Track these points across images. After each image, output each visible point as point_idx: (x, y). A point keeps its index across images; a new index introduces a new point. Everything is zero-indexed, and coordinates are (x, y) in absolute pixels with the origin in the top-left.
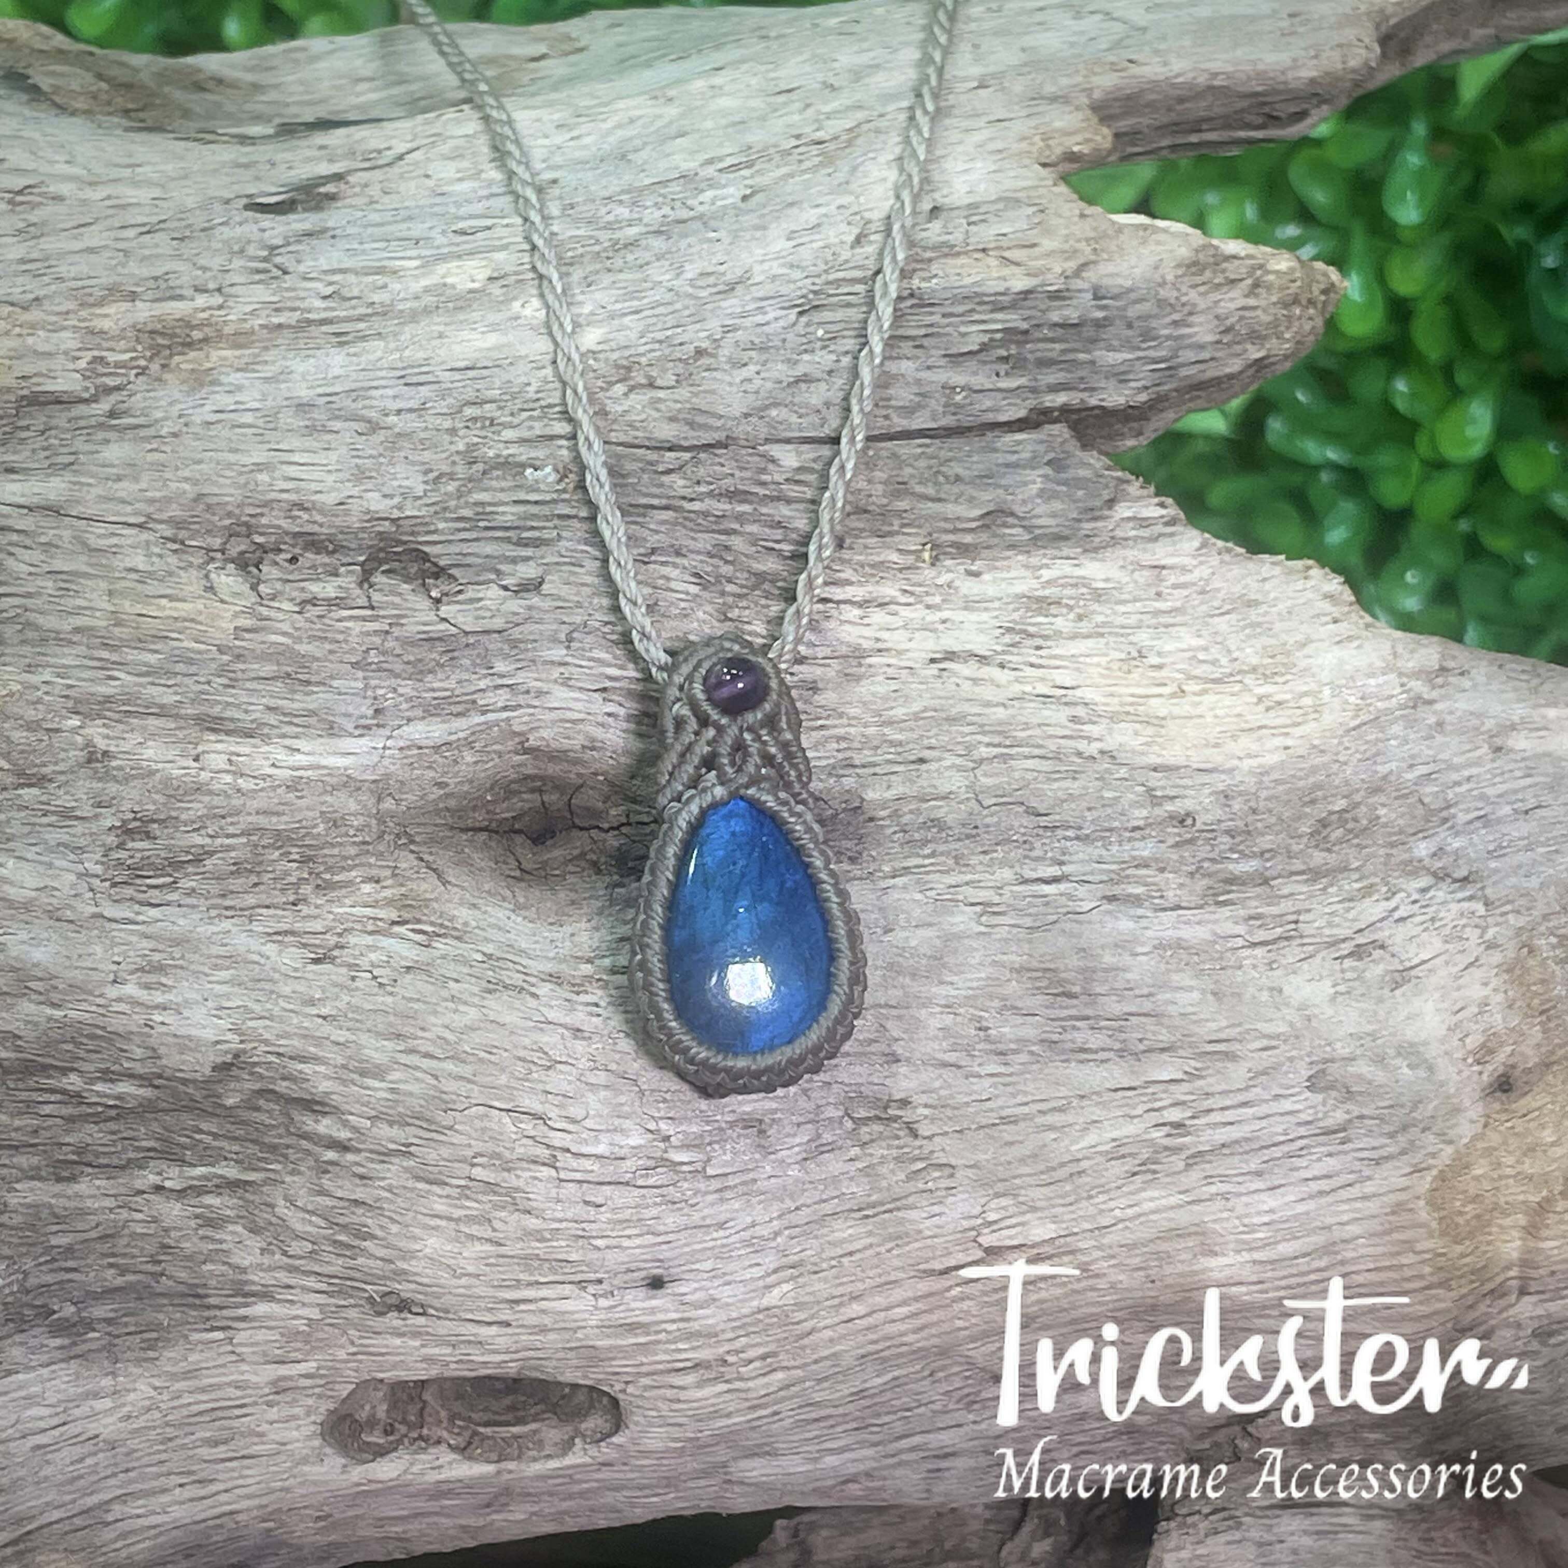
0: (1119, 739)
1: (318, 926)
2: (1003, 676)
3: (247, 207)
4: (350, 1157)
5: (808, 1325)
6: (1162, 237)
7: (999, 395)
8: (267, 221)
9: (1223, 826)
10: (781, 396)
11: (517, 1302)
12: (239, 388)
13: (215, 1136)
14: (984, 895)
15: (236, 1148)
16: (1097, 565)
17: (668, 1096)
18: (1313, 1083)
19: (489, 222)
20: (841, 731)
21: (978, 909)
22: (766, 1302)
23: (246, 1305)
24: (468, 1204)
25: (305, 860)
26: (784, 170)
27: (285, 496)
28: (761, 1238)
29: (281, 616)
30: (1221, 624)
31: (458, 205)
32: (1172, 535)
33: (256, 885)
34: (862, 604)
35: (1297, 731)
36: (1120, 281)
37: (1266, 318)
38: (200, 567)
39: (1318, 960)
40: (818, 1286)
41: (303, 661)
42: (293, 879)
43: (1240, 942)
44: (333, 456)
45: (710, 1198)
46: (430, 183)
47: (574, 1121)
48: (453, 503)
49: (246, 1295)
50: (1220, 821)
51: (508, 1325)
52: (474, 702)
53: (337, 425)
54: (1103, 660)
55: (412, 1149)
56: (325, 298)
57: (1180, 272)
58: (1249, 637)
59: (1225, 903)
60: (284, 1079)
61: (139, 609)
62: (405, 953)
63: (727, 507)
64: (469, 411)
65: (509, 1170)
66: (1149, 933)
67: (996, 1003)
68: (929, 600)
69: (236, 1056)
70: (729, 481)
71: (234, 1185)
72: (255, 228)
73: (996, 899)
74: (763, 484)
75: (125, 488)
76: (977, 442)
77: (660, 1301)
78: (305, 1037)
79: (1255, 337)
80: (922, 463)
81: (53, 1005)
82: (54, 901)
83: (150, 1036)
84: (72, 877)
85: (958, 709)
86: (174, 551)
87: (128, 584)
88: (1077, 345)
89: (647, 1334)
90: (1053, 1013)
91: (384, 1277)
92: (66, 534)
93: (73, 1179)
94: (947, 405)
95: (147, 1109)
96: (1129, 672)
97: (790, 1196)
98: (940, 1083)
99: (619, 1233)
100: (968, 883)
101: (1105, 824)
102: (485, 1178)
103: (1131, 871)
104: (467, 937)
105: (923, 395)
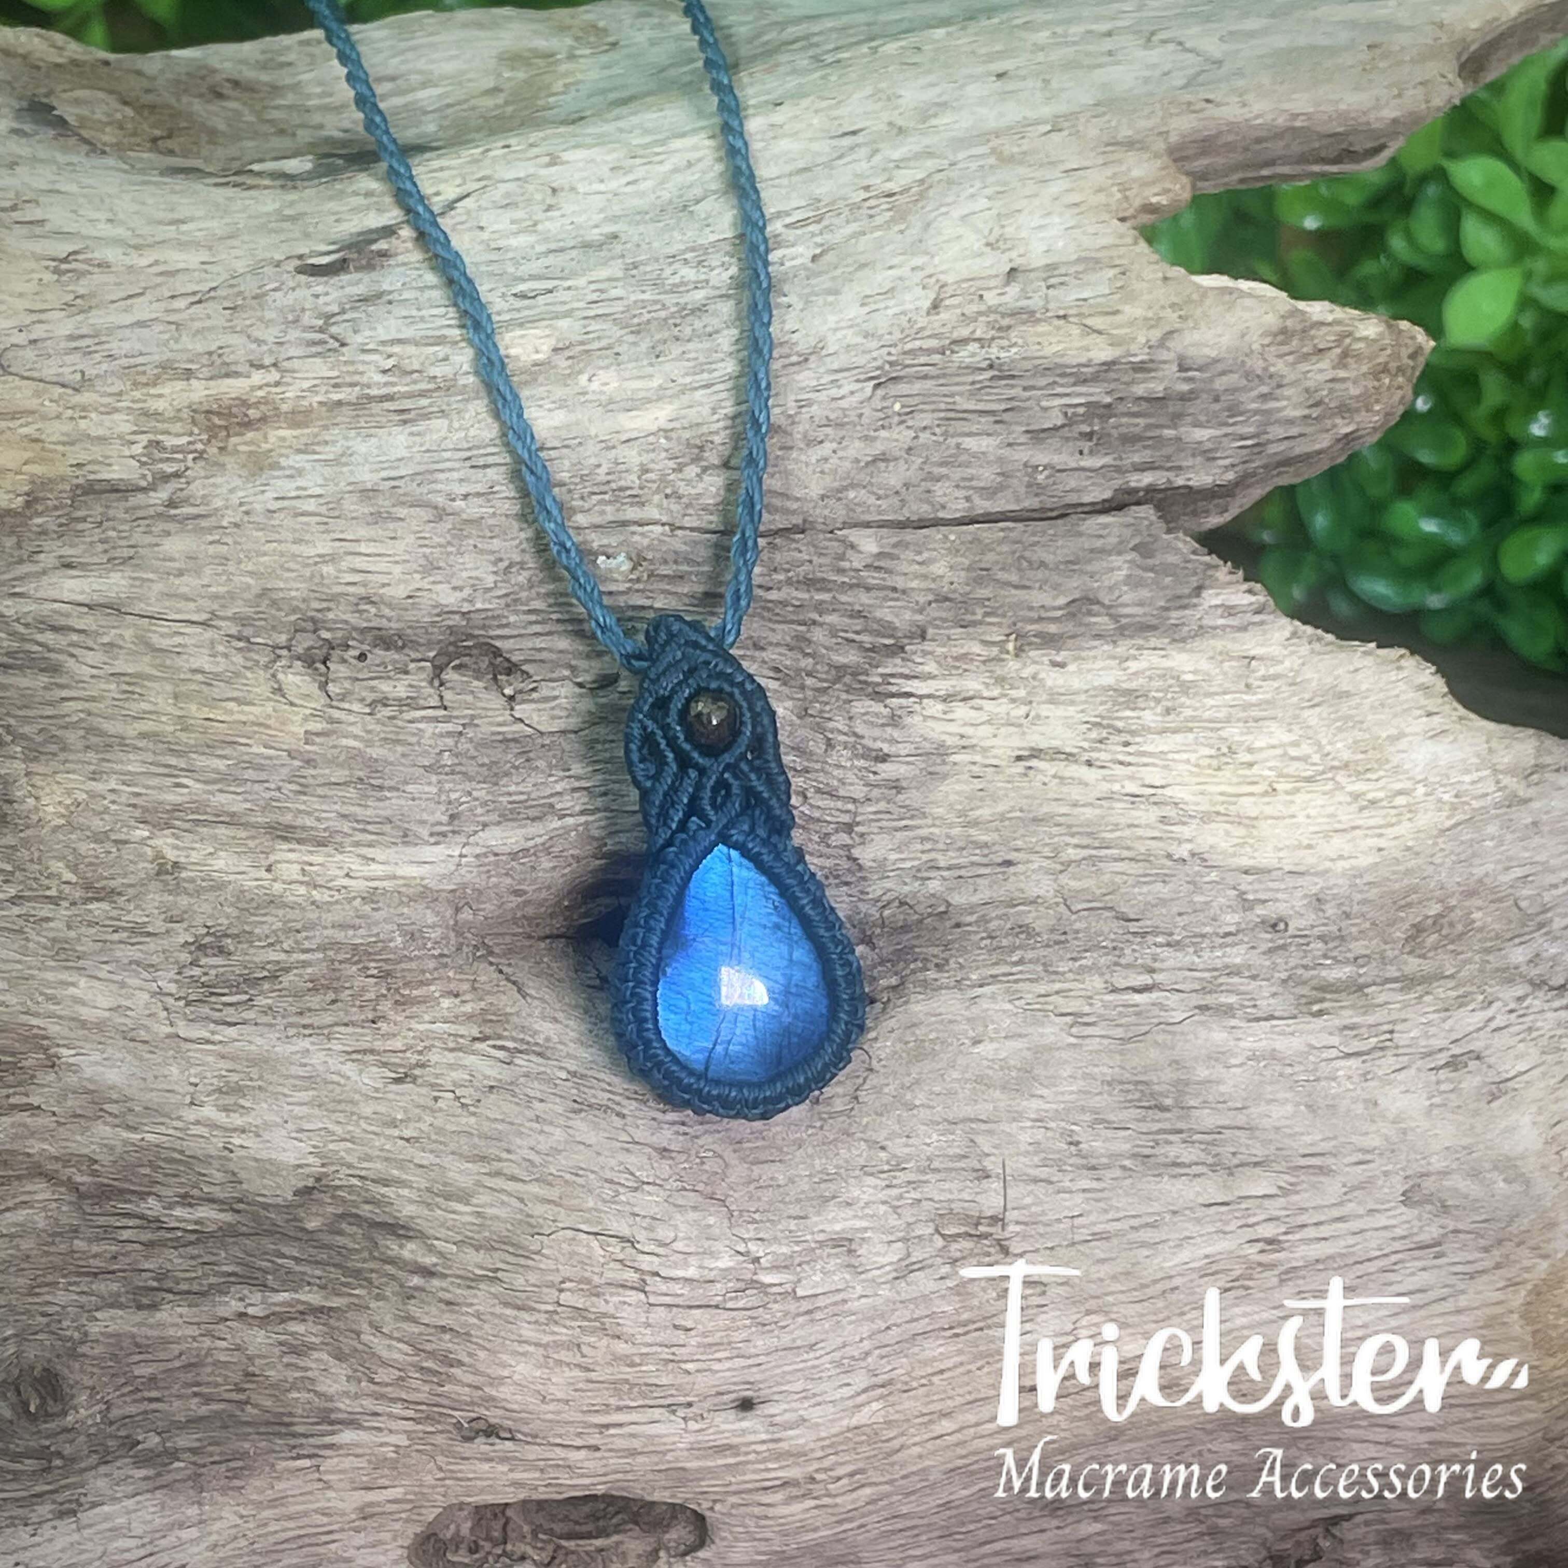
0: (1211, 840)
1: (398, 1044)
2: (1090, 775)
3: (300, 270)
4: (436, 1282)
5: (896, 1444)
6: (1248, 302)
7: (1083, 474)
8: (319, 285)
9: (1316, 931)
10: (859, 476)
11: (607, 1426)
12: (300, 472)
13: (298, 1260)
14: (1073, 1006)
15: (318, 1273)
16: (1184, 657)
17: (757, 1216)
18: (1407, 1199)
19: (549, 284)
20: (924, 832)
21: (1069, 1019)
22: (854, 1422)
23: (333, 1433)
24: (556, 1329)
25: (385, 975)
26: (854, 227)
27: (351, 589)
28: (853, 1358)
29: (352, 719)
30: (1312, 716)
31: (516, 262)
32: (1262, 623)
33: (334, 1002)
34: (945, 699)
35: (1391, 832)
36: (1207, 351)
37: (1354, 391)
38: (267, 666)
39: (1412, 1071)
40: (907, 1404)
41: (376, 765)
42: (372, 996)
43: (1334, 1053)
44: (400, 546)
45: (801, 1320)
46: (485, 236)
47: (664, 1245)
48: (524, 595)
49: (332, 1423)
50: (1313, 926)
51: (597, 1449)
52: (552, 806)
53: (402, 512)
54: (1193, 757)
55: (500, 1274)
56: (385, 372)
57: (1267, 341)
58: (1340, 729)
59: (1320, 1013)
60: (367, 1202)
61: (206, 713)
62: (489, 1072)
63: (806, 596)
65: (597, 1295)
66: (1242, 1044)
67: (1087, 1117)
68: (1013, 693)
69: (318, 1180)
70: (806, 567)
71: (318, 1311)
72: (308, 293)
73: (1087, 1009)
74: (842, 571)
75: (187, 584)
76: (1061, 525)
77: (749, 1421)
78: (386, 1159)
79: (1344, 410)
80: (1005, 548)
81: (129, 1128)
82: (127, 1021)
83: (230, 1160)
84: (146, 996)
85: (1045, 809)
86: (240, 650)
87: (194, 687)
88: (1163, 421)
89: (737, 1455)
90: (1144, 1127)
91: (472, 1403)
92: (128, 633)
93: (154, 1307)
94: (1029, 485)
95: (227, 1233)
96: (1219, 769)
97: (881, 1316)
98: (1031, 1199)
99: (709, 1357)
100: (1058, 992)
101: (1195, 931)
102: (573, 1303)
103: (1223, 979)
104: (548, 1053)
105: (1005, 475)
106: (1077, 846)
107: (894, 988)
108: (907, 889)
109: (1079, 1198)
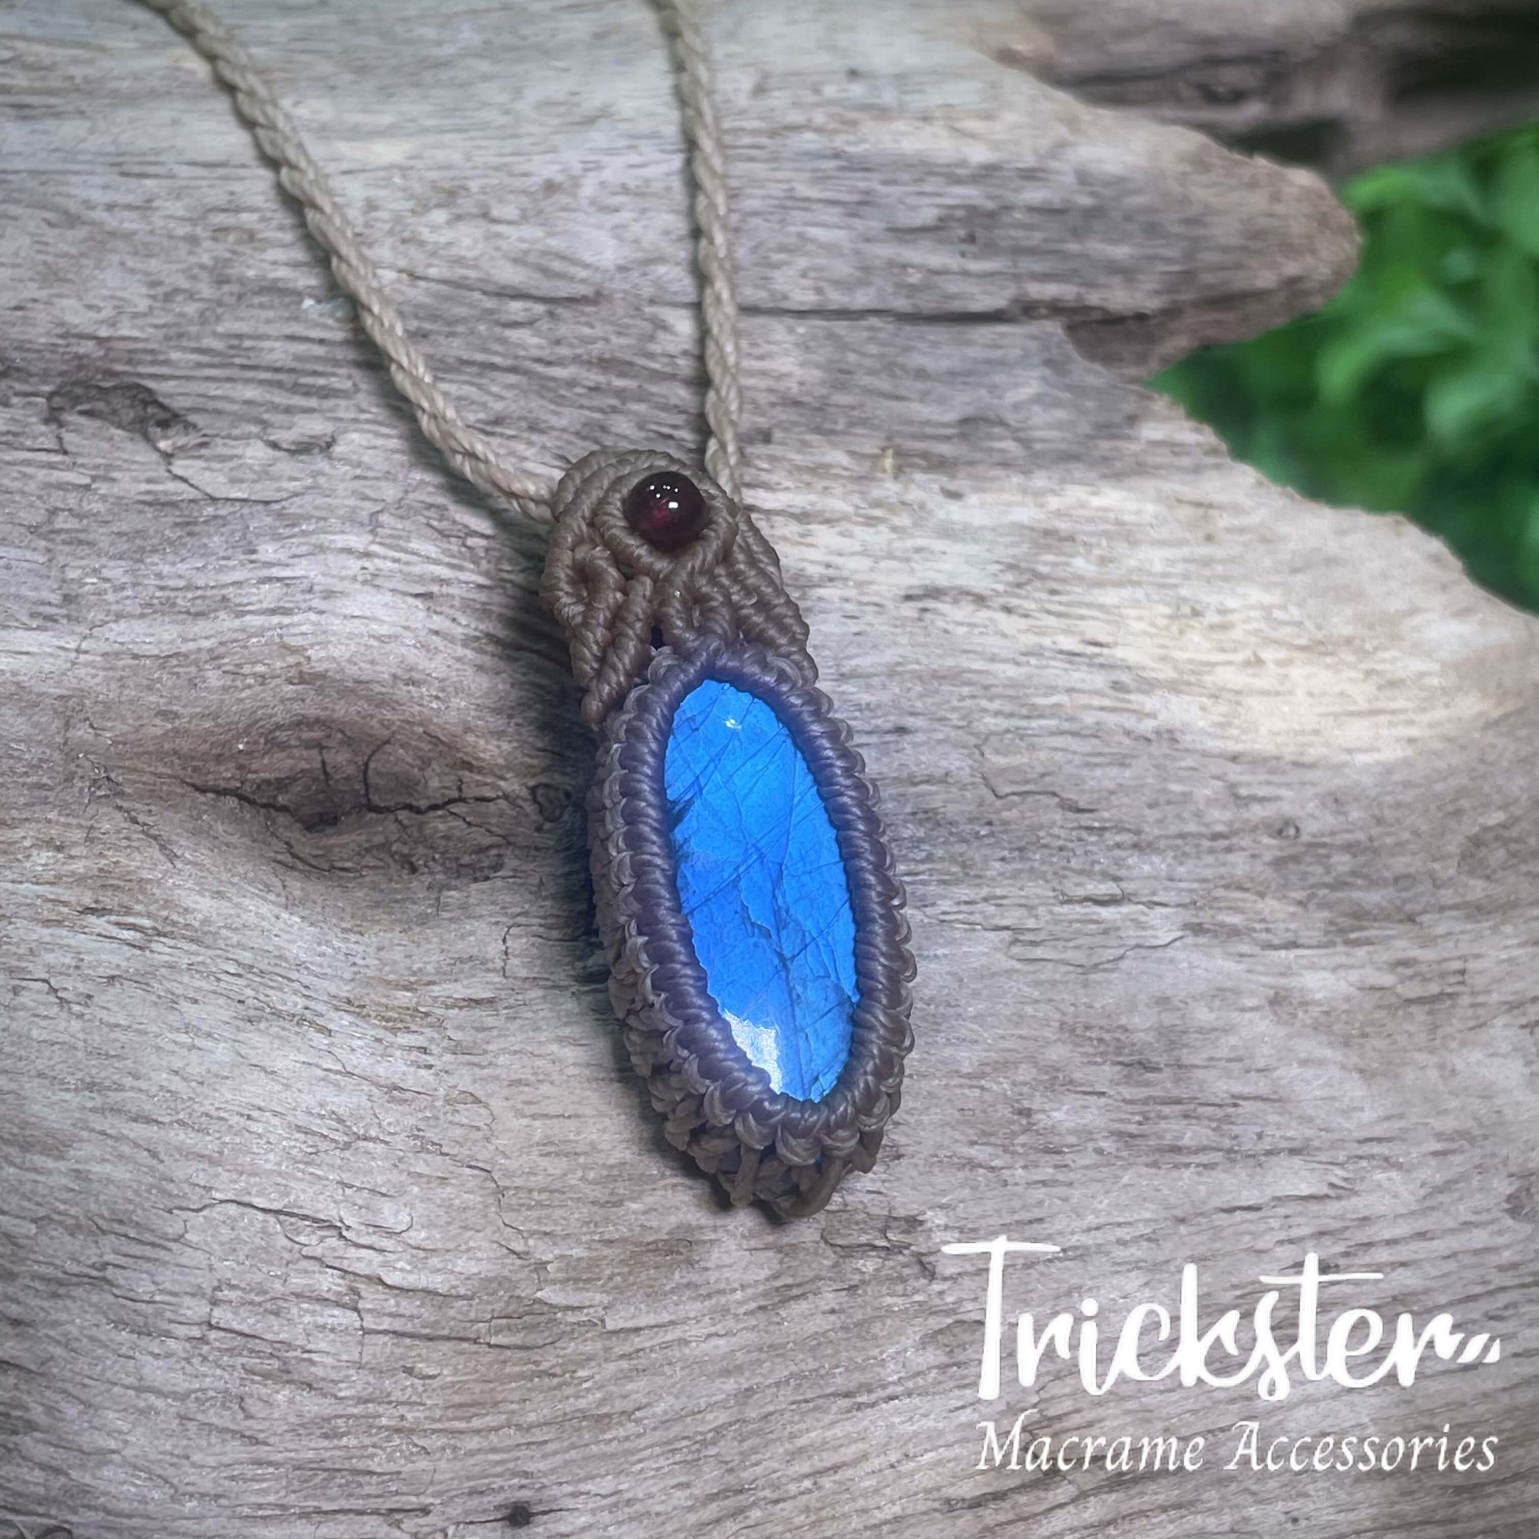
0: (1182, 716)
2: (1009, 623)
7: (969, 280)
9: (1339, 839)
14: (1010, 918)
16: (1122, 495)
17: (542, 1199)
18: (1514, 1207)
21: (1006, 935)
24: (203, 1369)
28: (695, 1438)
32: (1217, 467)
34: (803, 517)
35: (1426, 718)
36: (1109, 168)
37: (1297, 230)
39: (1498, 1027)
43: (1388, 997)
45: (612, 1367)
47: (390, 1234)
48: (193, 329)
50: (1332, 833)
52: (224, 599)
53: (16, 210)
54: (1146, 614)
55: (110, 1273)
57: (1182, 168)
58: (1334, 602)
59: (1361, 943)
62: (106, 957)
63: (601, 379)
64: (218, 219)
65: (276, 1314)
66: (1258, 979)
67: (1043, 1075)
68: (897, 521)
70: (600, 345)
73: (1031, 923)
74: (651, 356)
79: (1289, 248)
80: (873, 349)
85: (950, 662)
88: (1063, 235)
90: (1128, 1092)
91: (47, 1500)
94: (897, 286)
96: (1181, 632)
97: (739, 1369)
98: (967, 1191)
99: (461, 1425)
100: (986, 900)
101: (1173, 829)
102: (235, 1326)
103: (1220, 892)
104: (209, 940)
105: (867, 270)
106: (997, 713)
109: (1039, 1193)
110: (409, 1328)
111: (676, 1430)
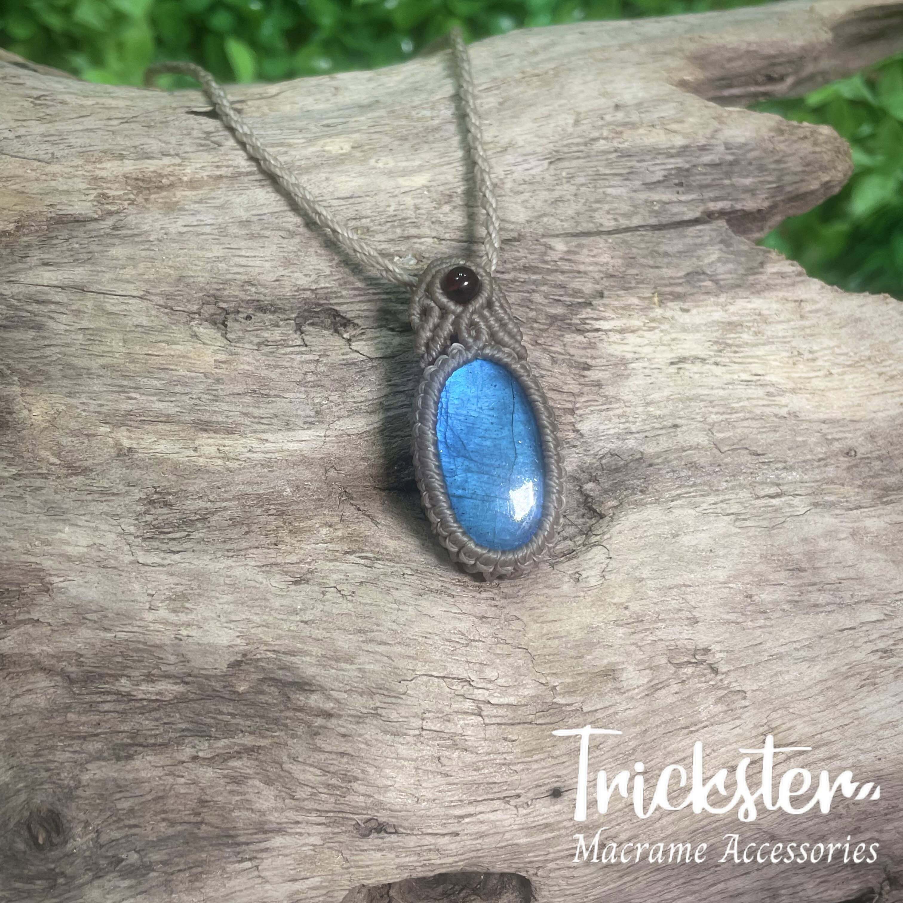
0: (799, 405)
1: (294, 558)
2: (718, 370)
3: (188, 113)
4: (334, 721)
7: (682, 205)
8: (202, 120)
9: (874, 454)
10: (548, 210)
11: (462, 817)
12: (198, 212)
13: (233, 715)
14: (734, 508)
15: (249, 723)
16: (761, 301)
17: (550, 659)
19: (344, 120)
20: (619, 411)
21: (732, 517)
23: (267, 840)
24: (422, 747)
25: (281, 514)
26: (520, 89)
27: (238, 277)
29: (244, 352)
30: (842, 333)
32: (802, 281)
33: (247, 533)
34: (622, 331)
36: (738, 139)
37: (827, 158)
38: (186, 323)
41: (263, 382)
42: (274, 527)
44: (267, 252)
46: (299, 106)
47: (491, 682)
48: (350, 279)
49: (265, 832)
50: (871, 452)
51: (457, 835)
52: (381, 403)
53: (268, 233)
54: (778, 357)
55: (379, 711)
57: (772, 134)
58: (860, 339)
59: (889, 502)
60: (280, 669)
61: (146, 350)
62: (357, 573)
63: (526, 276)
64: (352, 224)
65: (449, 721)
66: (845, 525)
67: (755, 579)
68: (663, 327)
69: (244, 655)
70: (524, 260)
71: (250, 750)
72: (195, 122)
73: (742, 510)
74: (546, 262)
75: (129, 272)
76: (672, 233)
77: (559, 805)
78: (294, 637)
79: (824, 168)
80: (643, 246)
81: (105, 629)
82: (102, 554)
83: (180, 646)
84: (114, 536)
85: (694, 392)
86: (167, 314)
87: (137, 335)
88: (721, 176)
89: (553, 831)
90: (792, 582)
91: (366, 808)
92: (90, 304)
93: (129, 757)
94: (650, 212)
95: (181, 699)
96: (794, 364)
97: (641, 722)
98: (727, 635)
99: (529, 759)
100: (722, 501)
101: (801, 458)
102: (433, 728)
103: (824, 486)
104: (397, 559)
105: (635, 207)
107: (616, 507)
108: (613, 446)
109: (758, 632)
110: (504, 721)
111: (617, 750)
